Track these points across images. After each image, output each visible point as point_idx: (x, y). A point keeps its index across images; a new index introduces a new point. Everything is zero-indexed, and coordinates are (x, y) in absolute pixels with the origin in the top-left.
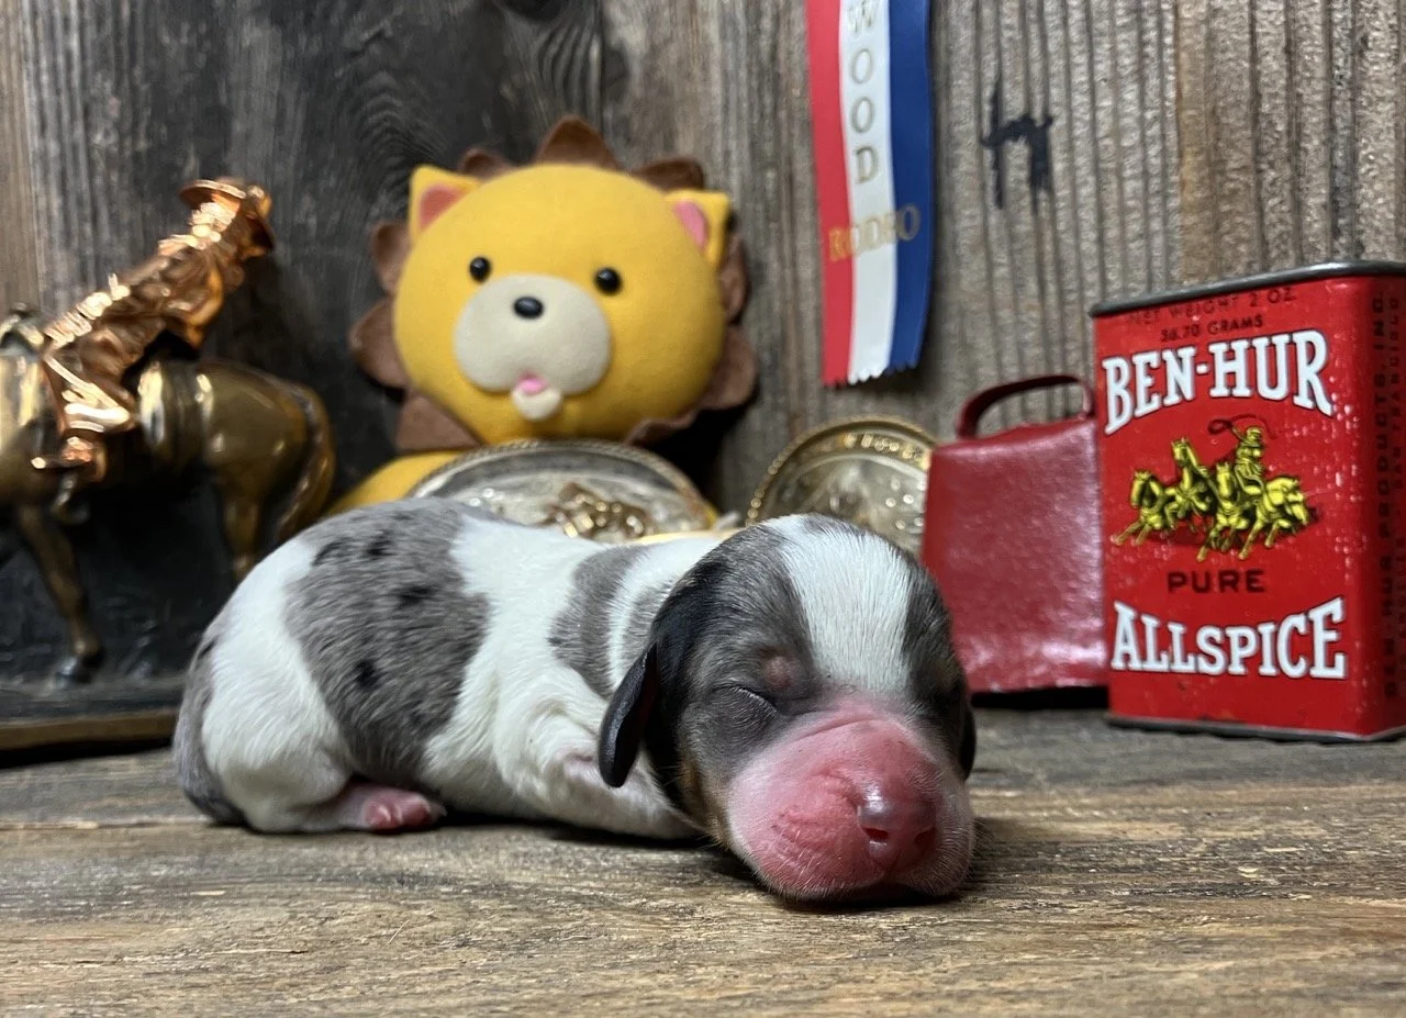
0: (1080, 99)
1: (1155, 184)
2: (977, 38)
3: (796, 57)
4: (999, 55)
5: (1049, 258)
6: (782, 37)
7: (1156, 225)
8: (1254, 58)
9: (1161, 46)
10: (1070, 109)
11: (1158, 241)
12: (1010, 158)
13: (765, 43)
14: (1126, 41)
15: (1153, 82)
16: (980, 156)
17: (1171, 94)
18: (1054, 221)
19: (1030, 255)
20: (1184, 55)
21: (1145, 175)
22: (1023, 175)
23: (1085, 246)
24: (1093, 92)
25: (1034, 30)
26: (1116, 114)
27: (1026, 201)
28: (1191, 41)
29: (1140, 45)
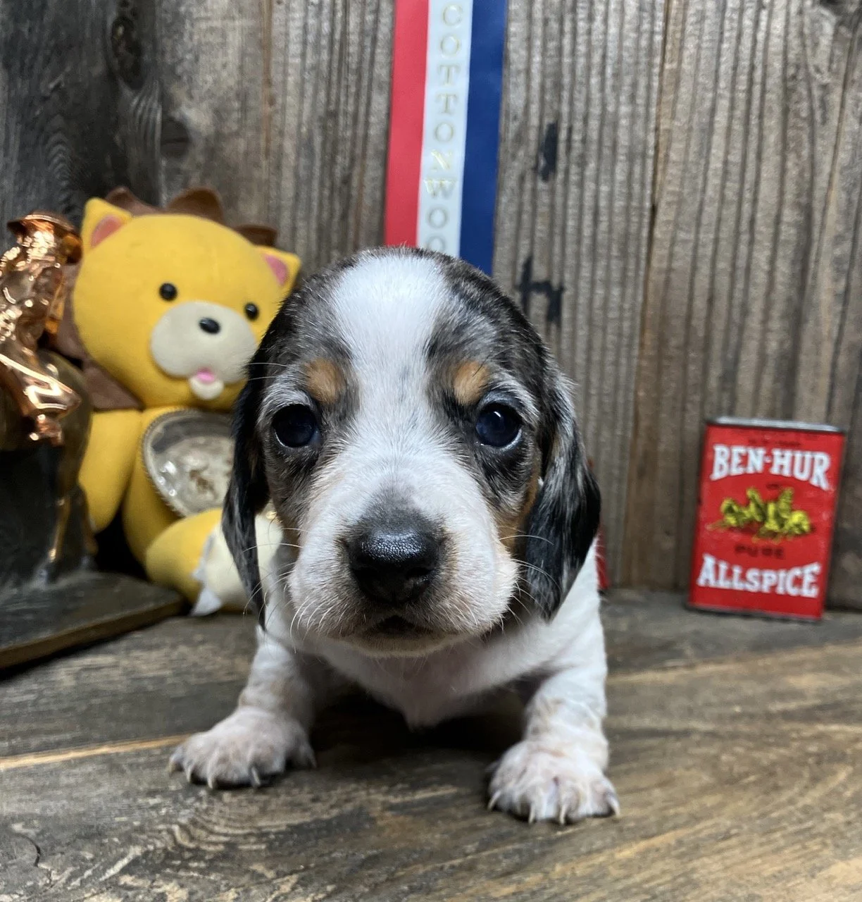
0: (584, 285)
1: (625, 341)
2: (517, 229)
3: (368, 189)
4: (532, 244)
6: (356, 171)
7: (623, 361)
8: (691, 298)
9: (637, 274)
10: (576, 288)
11: (623, 370)
12: (533, 301)
13: (338, 172)
14: (616, 265)
15: (630, 291)
16: (513, 293)
17: (640, 299)
18: (559, 342)
20: (651, 285)
21: (620, 335)
22: (542, 313)
23: (578, 360)
24: (593, 283)
25: (557, 239)
26: (606, 299)
28: (656, 278)
29: (624, 270)
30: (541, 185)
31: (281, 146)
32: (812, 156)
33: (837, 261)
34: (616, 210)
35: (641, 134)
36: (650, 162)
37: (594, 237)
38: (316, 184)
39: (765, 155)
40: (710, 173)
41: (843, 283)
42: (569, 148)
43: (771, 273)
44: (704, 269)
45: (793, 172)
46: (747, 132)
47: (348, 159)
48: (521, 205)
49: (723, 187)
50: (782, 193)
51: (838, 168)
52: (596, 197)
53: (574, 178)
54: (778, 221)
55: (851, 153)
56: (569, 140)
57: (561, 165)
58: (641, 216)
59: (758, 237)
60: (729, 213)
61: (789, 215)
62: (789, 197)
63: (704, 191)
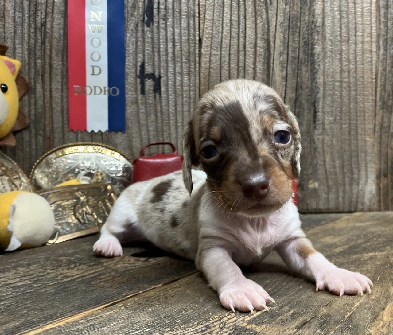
0: (171, 75)
1: (192, 100)
2: (136, 48)
3: (56, 29)
4: (144, 56)
5: (159, 111)
6: (49, 20)
9: (195, 70)
10: (167, 76)
12: (147, 83)
13: (38, 20)
14: (185, 66)
15: (192, 77)
16: (136, 79)
17: (198, 81)
18: (161, 102)
19: (153, 109)
20: (202, 74)
21: (190, 98)
22: (151, 88)
23: (171, 110)
24: (175, 74)
25: (156, 54)
26: (182, 81)
27: (152, 95)
28: (204, 72)
29: (189, 68)
30: (146, 28)
31: (4, 5)
32: (268, 18)
33: (281, 63)
34: (184, 41)
35: (192, 6)
36: (197, 19)
37: (174, 52)
38: (26, 26)
39: (247, 17)
40: (224, 24)
41: (285, 72)
42: (159, 12)
43: (254, 69)
44: (225, 67)
45: (260, 25)
46: (239, 7)
47: (43, 14)
48: (137, 38)
49: (231, 31)
50: (256, 34)
51: (278, 23)
52: (173, 35)
53: (162, 26)
54: (255, 46)
55: (283, 17)
56: (158, 8)
57: (155, 19)
58: (195, 43)
59: (247, 53)
60: (234, 42)
61: (260, 43)
62: (259, 35)
63: (222, 33)
